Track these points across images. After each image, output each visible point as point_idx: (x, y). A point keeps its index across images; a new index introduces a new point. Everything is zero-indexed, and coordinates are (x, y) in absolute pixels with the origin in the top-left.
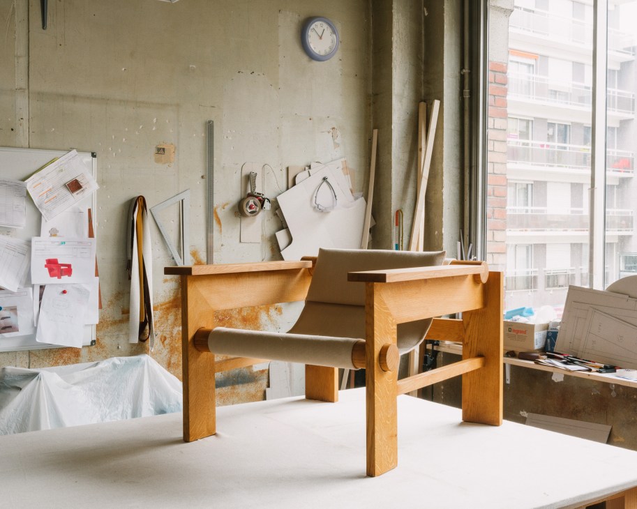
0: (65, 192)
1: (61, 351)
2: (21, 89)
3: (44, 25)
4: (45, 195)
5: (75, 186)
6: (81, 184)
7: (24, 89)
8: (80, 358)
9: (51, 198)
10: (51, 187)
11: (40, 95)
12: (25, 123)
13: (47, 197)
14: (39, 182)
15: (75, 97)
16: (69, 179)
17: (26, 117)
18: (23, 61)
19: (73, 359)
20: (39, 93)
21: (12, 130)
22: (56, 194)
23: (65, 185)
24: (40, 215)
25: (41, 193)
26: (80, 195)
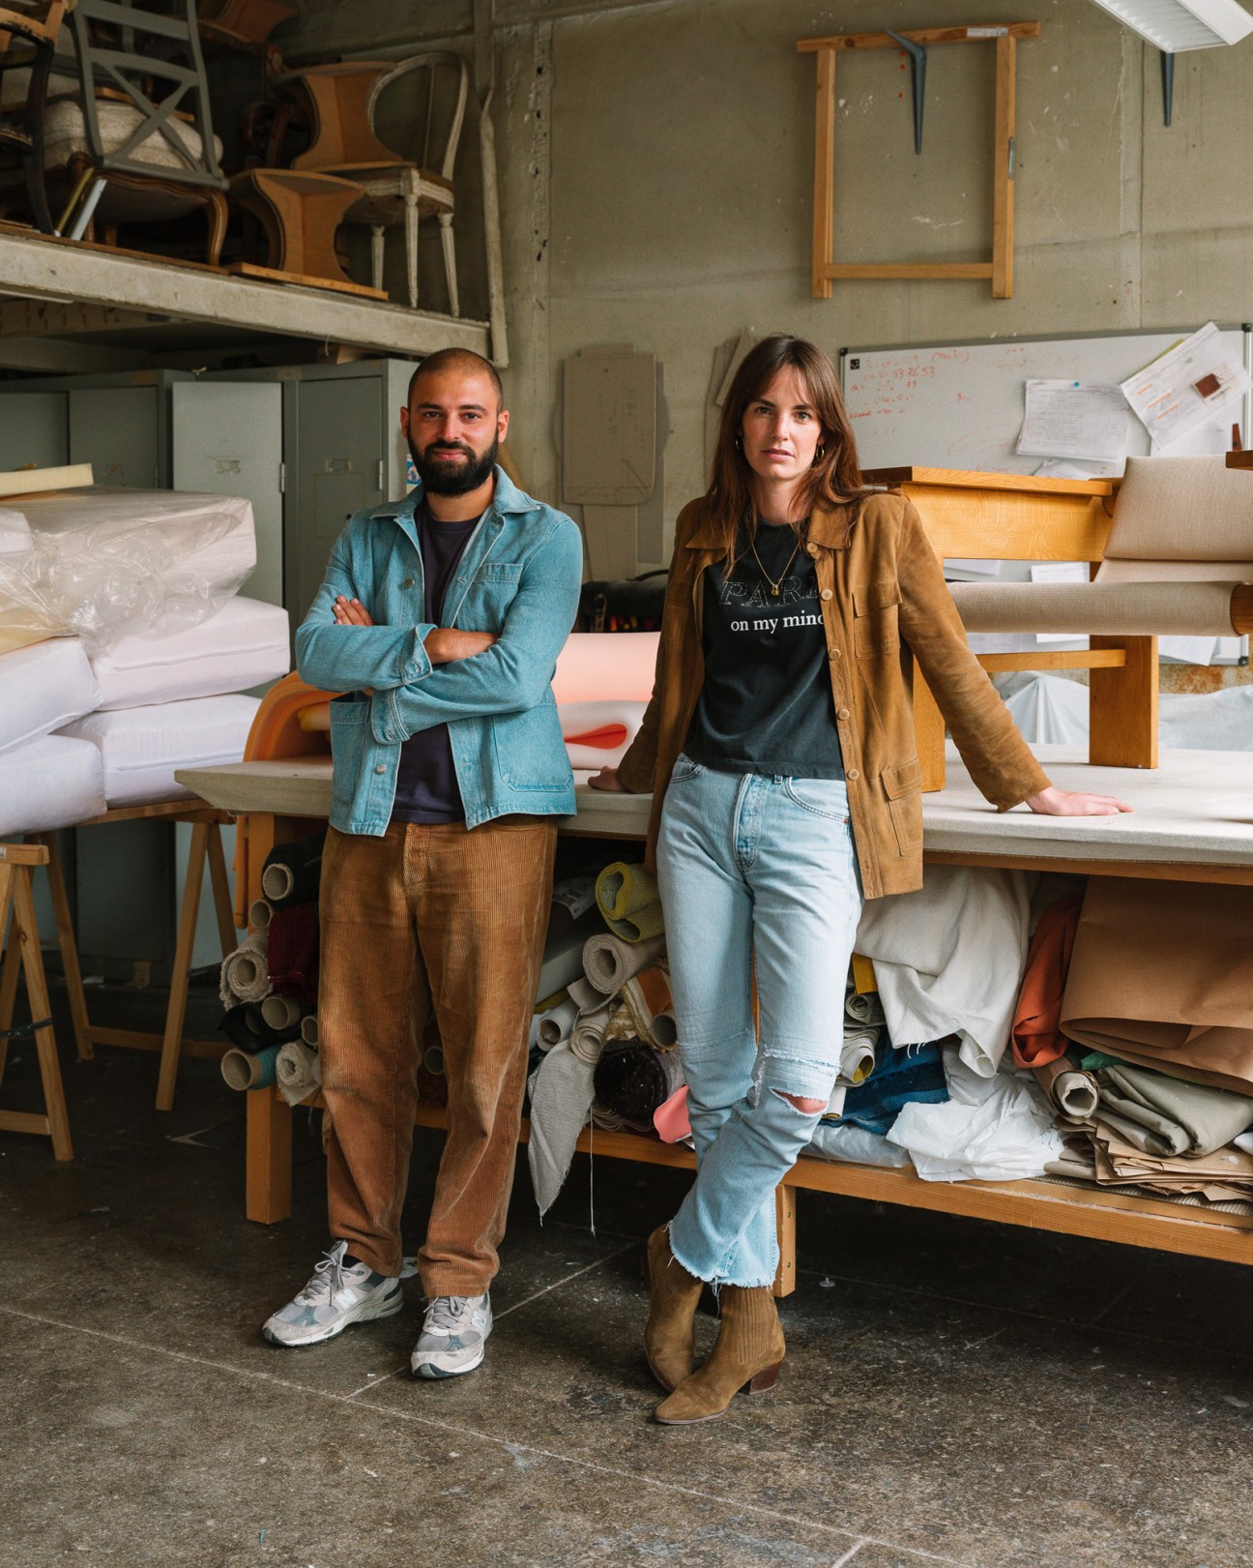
0: (1194, 396)
1: (1189, 671)
2: (1130, 233)
3: (1167, 122)
4: (1159, 404)
5: (1208, 386)
6: (1220, 382)
7: (1135, 233)
8: (1221, 685)
9: (1168, 408)
10: (1169, 391)
11: (1160, 239)
12: (1135, 289)
13: (1162, 408)
14: (1147, 384)
15: (1216, 231)
16: (1200, 374)
17: (1136, 279)
18: (1134, 186)
19: (1210, 685)
20: (1157, 235)
21: (1115, 302)
22: (1177, 402)
23: (1192, 386)
24: (1150, 439)
25: (1152, 402)
26: (1219, 401)
